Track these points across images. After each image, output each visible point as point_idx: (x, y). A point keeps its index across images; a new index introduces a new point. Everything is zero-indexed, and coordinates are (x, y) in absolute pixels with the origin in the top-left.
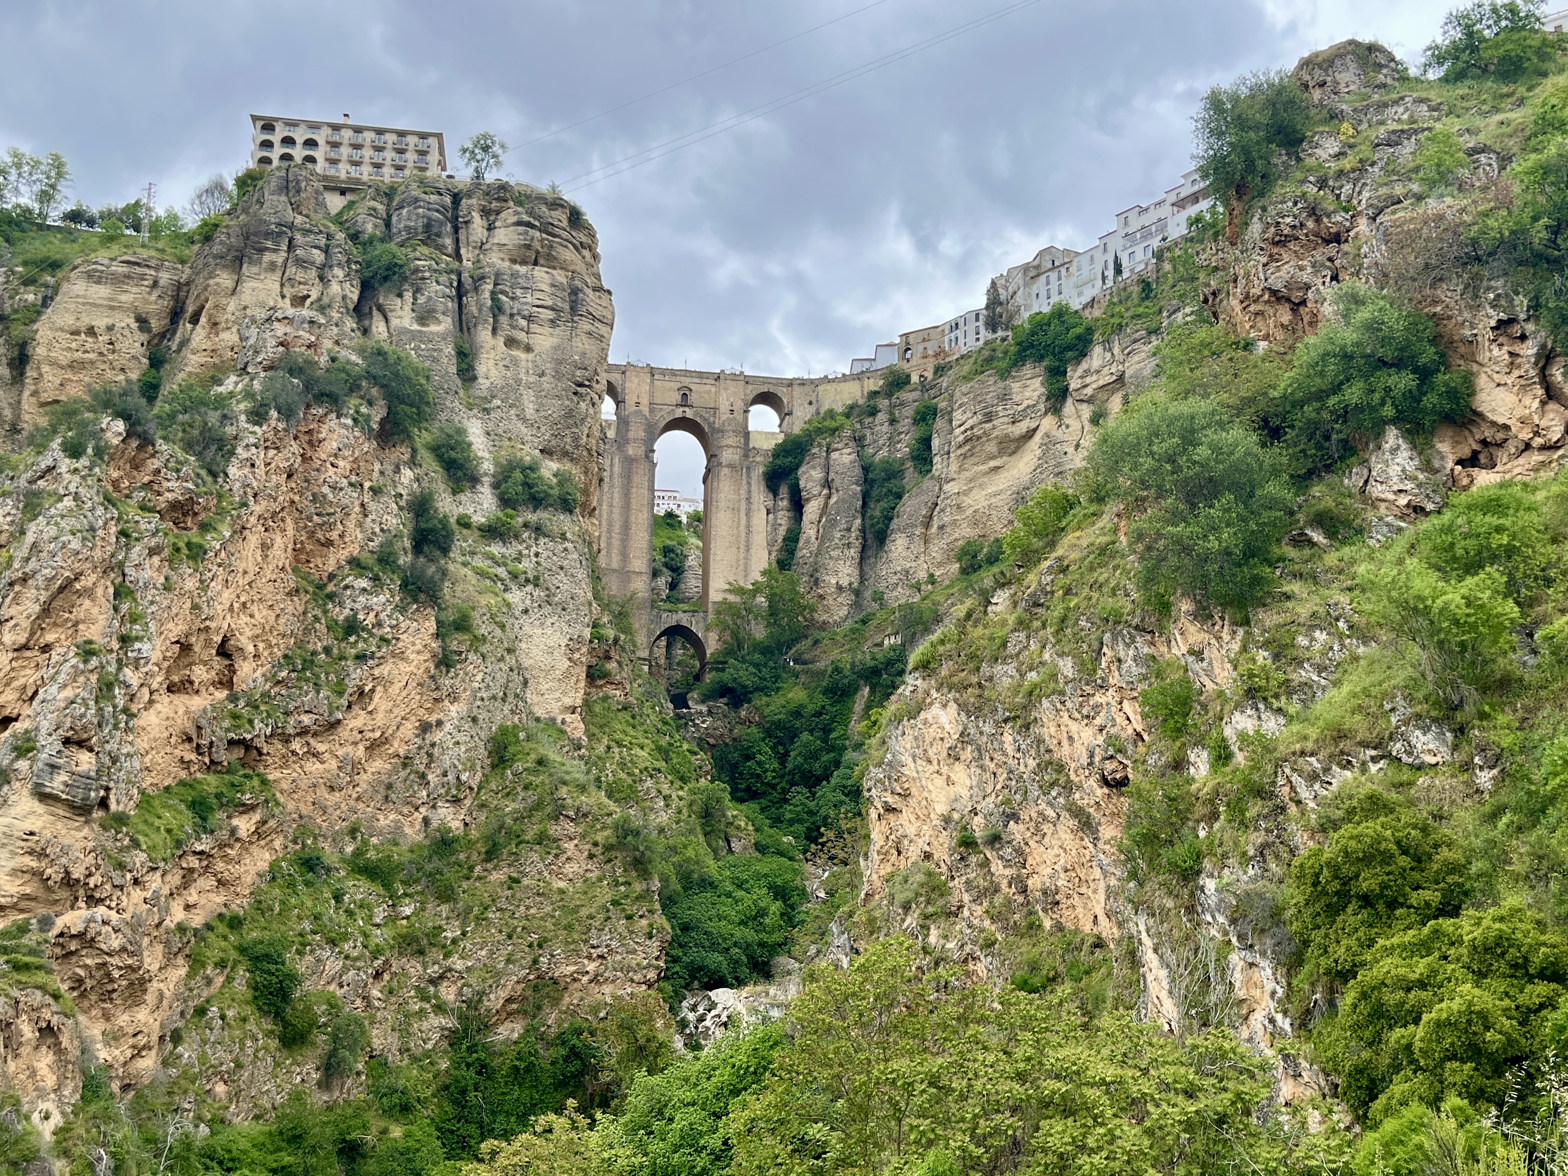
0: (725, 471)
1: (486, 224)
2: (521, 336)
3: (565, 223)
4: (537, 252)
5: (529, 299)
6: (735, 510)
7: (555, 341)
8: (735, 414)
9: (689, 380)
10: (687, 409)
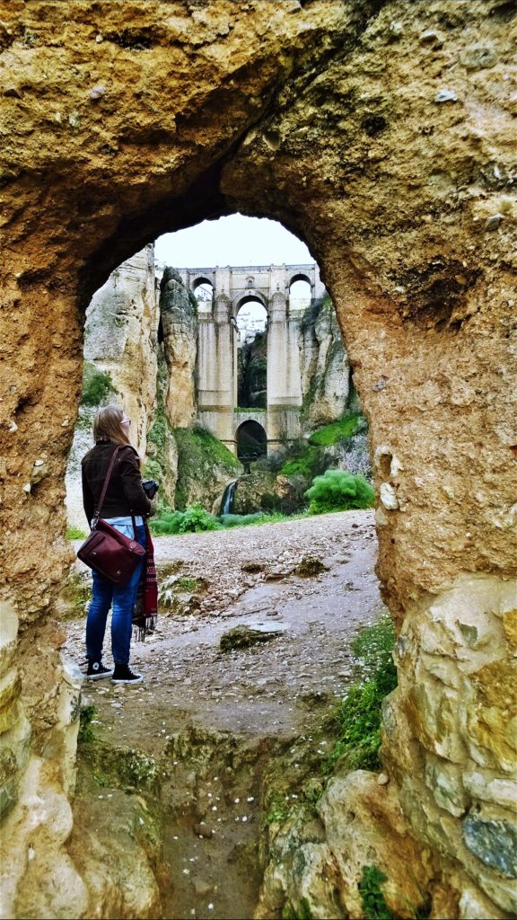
0: (274, 326)
6: (280, 348)
8: (280, 290)
9: (252, 272)
10: (251, 290)
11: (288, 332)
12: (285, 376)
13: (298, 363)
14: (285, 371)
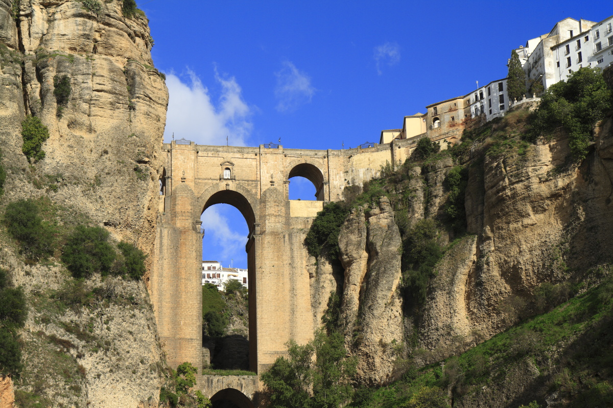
0: (268, 239)
1: (46, 17)
2: (84, 119)
3: (120, 15)
4: (96, 41)
5: (90, 84)
6: (279, 275)
7: (115, 122)
8: (276, 185)
9: (231, 155)
10: (230, 182)
11: (292, 250)
12: (287, 318)
13: (309, 297)
14: (288, 310)
